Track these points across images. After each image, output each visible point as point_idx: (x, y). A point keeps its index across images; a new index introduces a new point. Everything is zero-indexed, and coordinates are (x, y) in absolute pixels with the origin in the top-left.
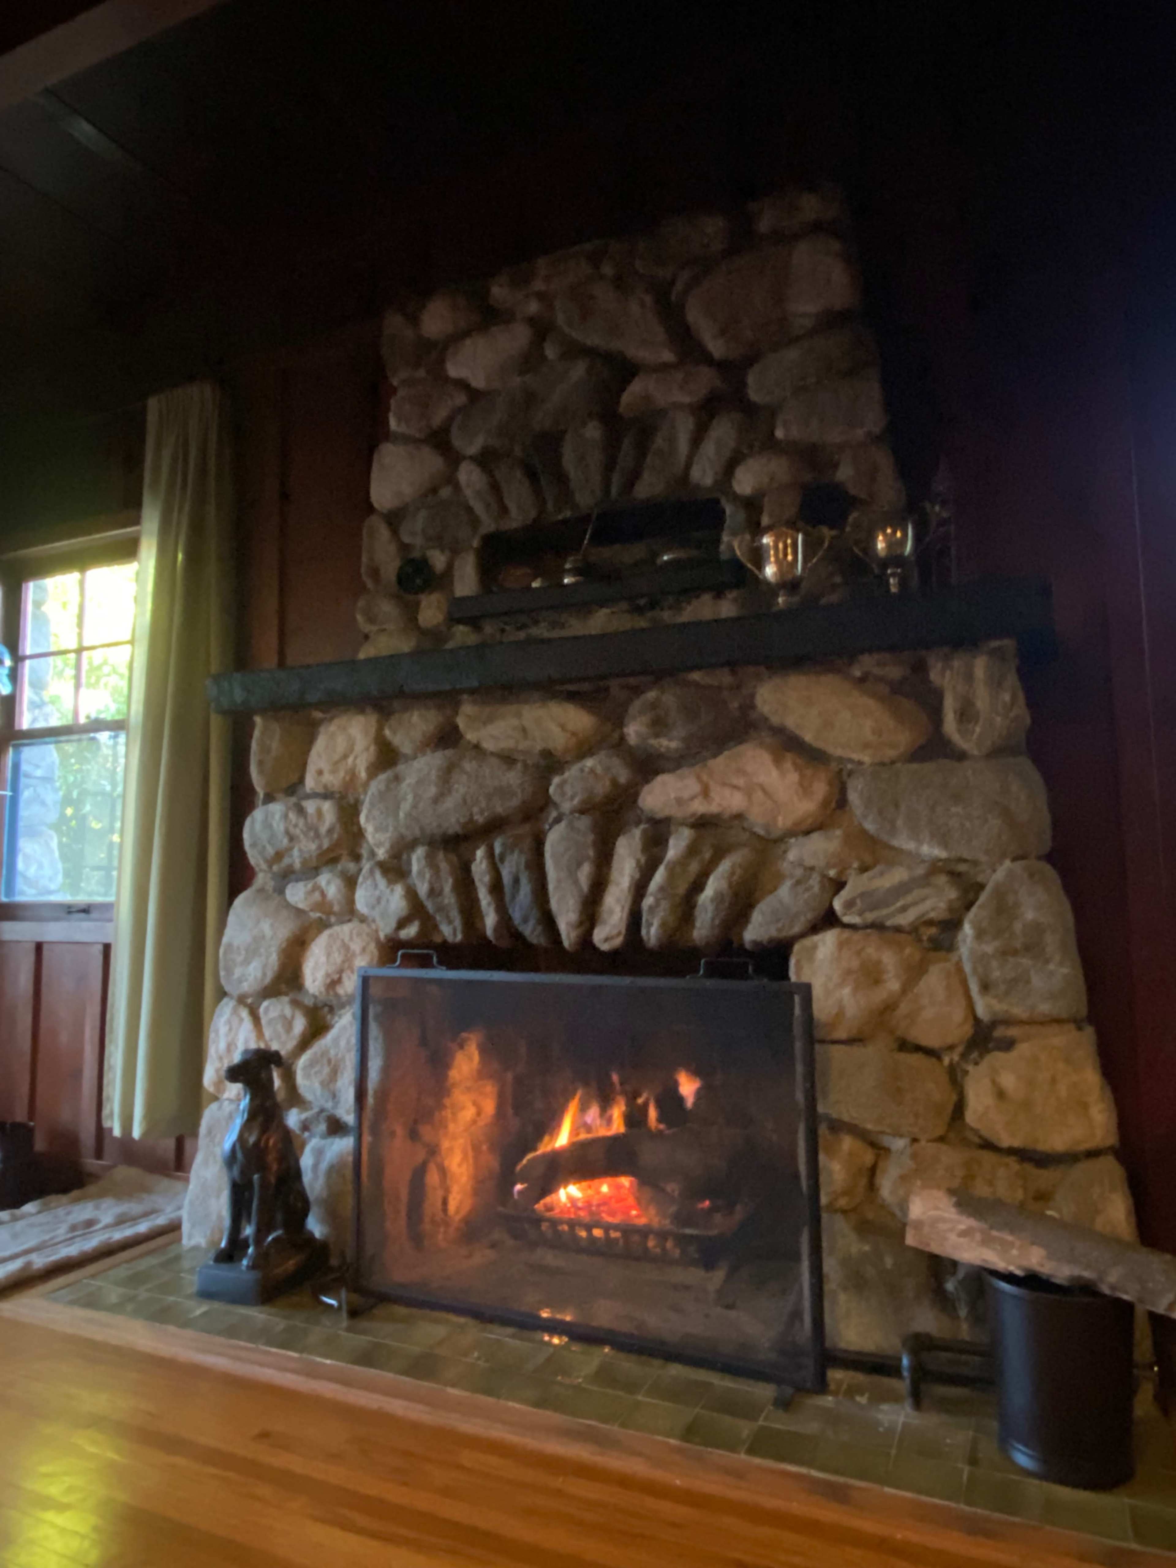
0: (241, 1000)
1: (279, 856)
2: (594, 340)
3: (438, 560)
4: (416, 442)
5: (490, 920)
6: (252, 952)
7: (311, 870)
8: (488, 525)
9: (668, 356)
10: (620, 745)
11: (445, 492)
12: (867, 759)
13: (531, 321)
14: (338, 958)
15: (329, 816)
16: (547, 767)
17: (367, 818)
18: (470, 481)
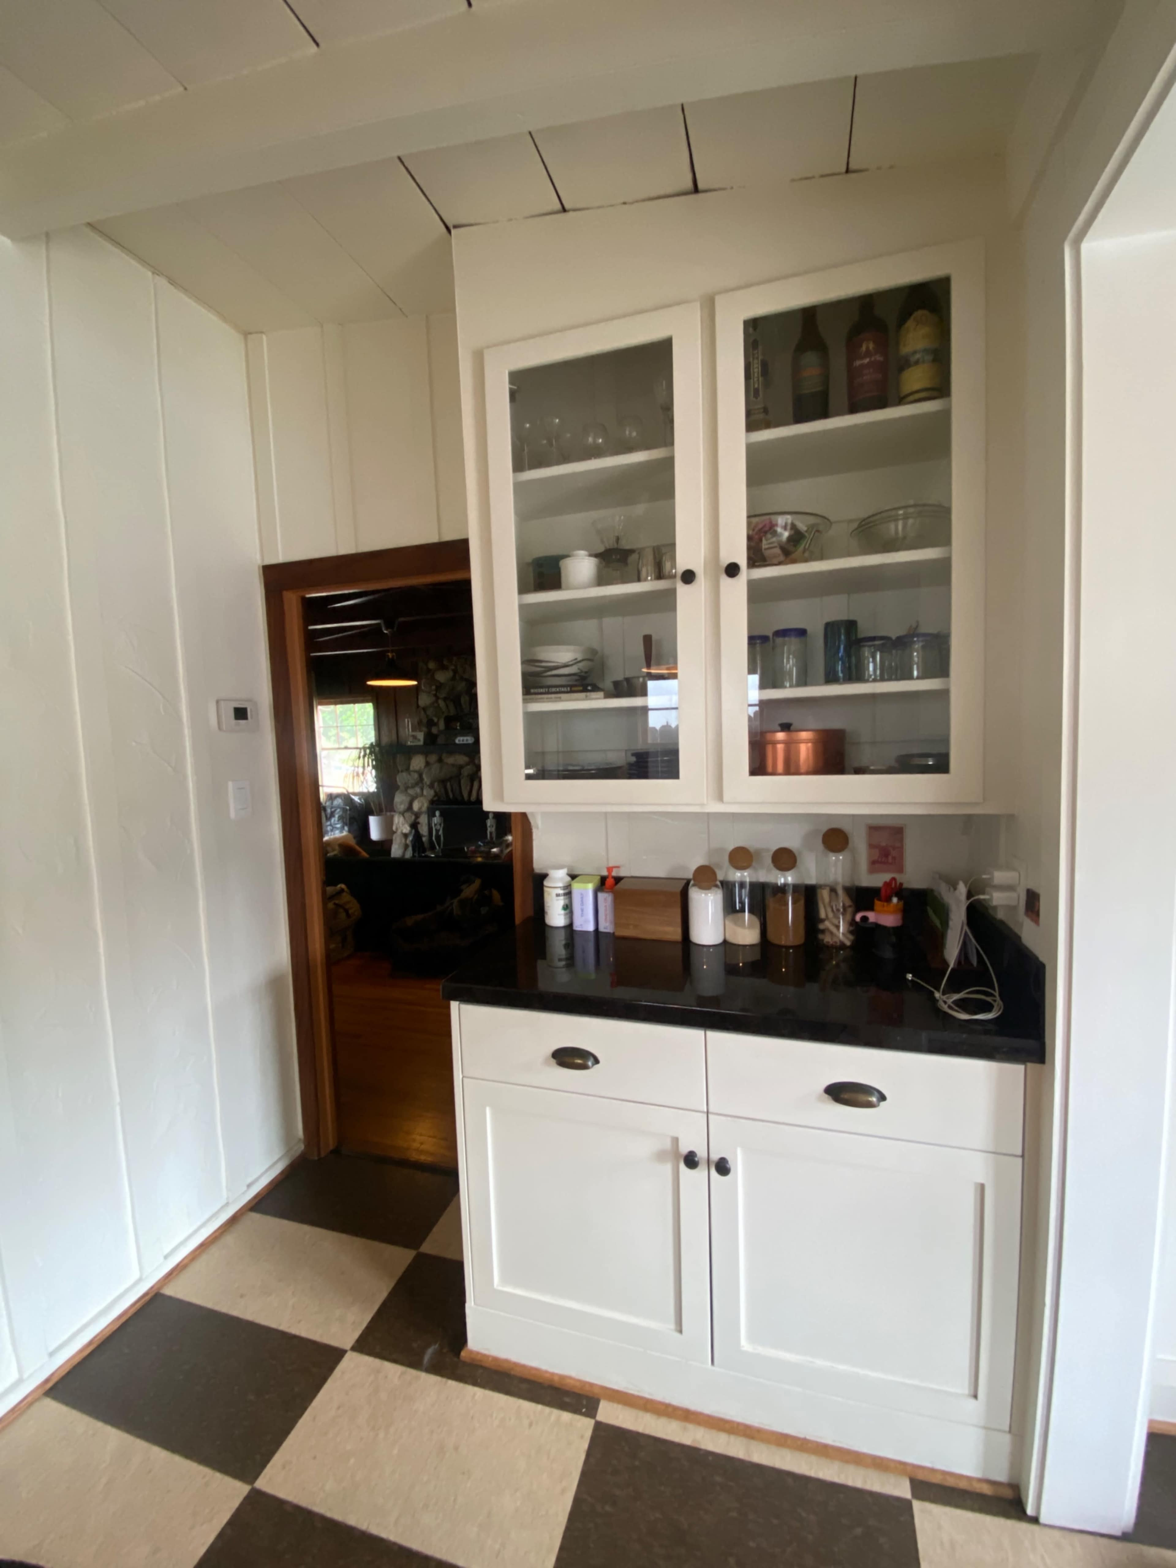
0: (400, 813)
1: (405, 783)
3: (436, 720)
5: (451, 796)
6: (401, 803)
7: (413, 787)
11: (436, 705)
13: (453, 670)
14: (420, 804)
15: (416, 776)
16: (461, 767)
17: (424, 776)
18: (441, 703)
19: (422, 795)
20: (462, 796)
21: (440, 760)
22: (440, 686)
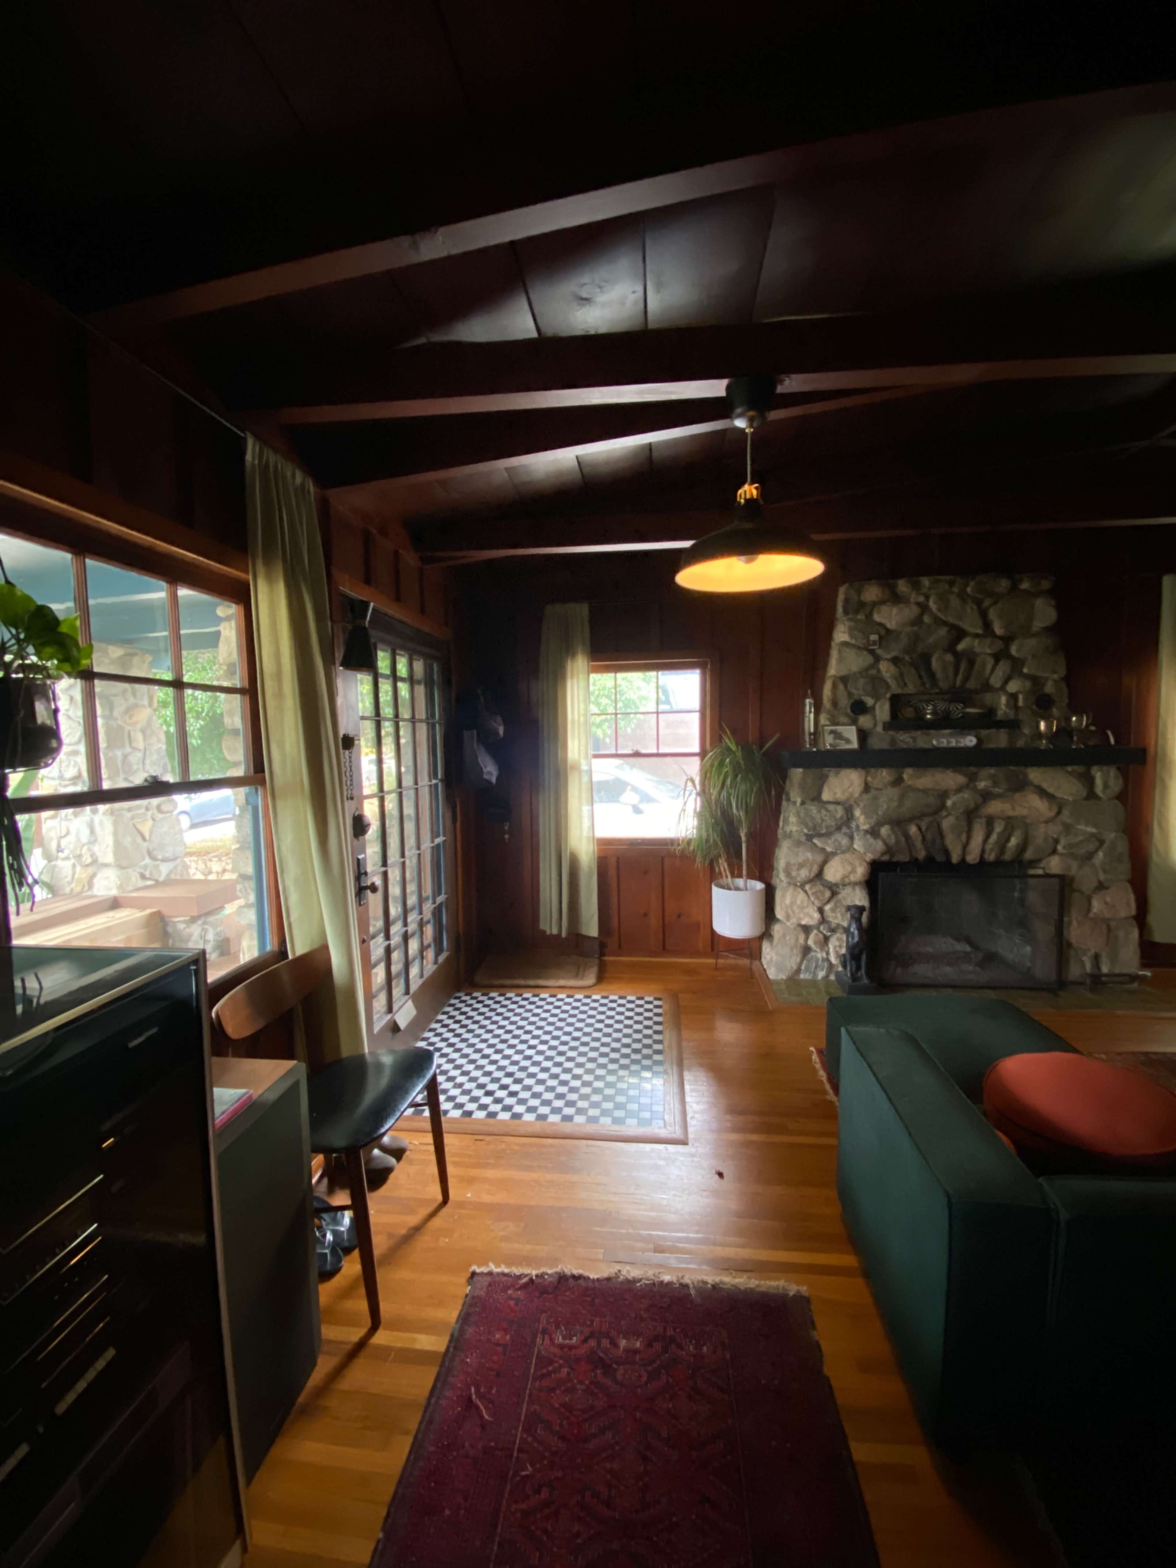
0: (796, 884)
2: (951, 620)
3: (869, 701)
4: (859, 648)
5: (921, 853)
7: (829, 834)
8: (895, 689)
9: (980, 631)
10: (975, 789)
11: (873, 672)
12: (1070, 799)
13: (918, 605)
14: (844, 869)
15: (840, 812)
16: (944, 795)
17: (857, 813)
18: (886, 669)
19: (850, 849)
20: (947, 853)
21: (898, 781)
22: (887, 635)
